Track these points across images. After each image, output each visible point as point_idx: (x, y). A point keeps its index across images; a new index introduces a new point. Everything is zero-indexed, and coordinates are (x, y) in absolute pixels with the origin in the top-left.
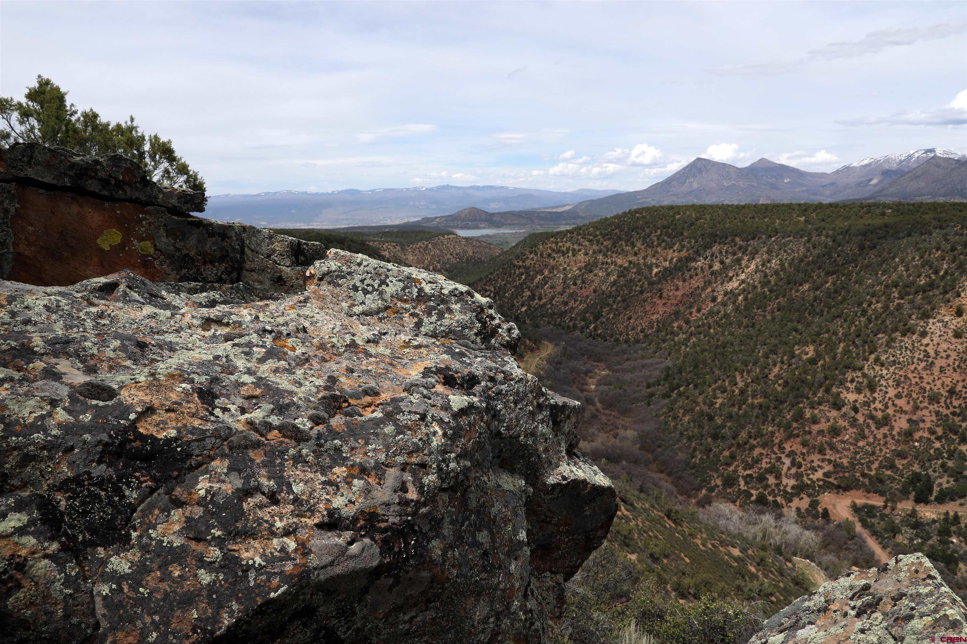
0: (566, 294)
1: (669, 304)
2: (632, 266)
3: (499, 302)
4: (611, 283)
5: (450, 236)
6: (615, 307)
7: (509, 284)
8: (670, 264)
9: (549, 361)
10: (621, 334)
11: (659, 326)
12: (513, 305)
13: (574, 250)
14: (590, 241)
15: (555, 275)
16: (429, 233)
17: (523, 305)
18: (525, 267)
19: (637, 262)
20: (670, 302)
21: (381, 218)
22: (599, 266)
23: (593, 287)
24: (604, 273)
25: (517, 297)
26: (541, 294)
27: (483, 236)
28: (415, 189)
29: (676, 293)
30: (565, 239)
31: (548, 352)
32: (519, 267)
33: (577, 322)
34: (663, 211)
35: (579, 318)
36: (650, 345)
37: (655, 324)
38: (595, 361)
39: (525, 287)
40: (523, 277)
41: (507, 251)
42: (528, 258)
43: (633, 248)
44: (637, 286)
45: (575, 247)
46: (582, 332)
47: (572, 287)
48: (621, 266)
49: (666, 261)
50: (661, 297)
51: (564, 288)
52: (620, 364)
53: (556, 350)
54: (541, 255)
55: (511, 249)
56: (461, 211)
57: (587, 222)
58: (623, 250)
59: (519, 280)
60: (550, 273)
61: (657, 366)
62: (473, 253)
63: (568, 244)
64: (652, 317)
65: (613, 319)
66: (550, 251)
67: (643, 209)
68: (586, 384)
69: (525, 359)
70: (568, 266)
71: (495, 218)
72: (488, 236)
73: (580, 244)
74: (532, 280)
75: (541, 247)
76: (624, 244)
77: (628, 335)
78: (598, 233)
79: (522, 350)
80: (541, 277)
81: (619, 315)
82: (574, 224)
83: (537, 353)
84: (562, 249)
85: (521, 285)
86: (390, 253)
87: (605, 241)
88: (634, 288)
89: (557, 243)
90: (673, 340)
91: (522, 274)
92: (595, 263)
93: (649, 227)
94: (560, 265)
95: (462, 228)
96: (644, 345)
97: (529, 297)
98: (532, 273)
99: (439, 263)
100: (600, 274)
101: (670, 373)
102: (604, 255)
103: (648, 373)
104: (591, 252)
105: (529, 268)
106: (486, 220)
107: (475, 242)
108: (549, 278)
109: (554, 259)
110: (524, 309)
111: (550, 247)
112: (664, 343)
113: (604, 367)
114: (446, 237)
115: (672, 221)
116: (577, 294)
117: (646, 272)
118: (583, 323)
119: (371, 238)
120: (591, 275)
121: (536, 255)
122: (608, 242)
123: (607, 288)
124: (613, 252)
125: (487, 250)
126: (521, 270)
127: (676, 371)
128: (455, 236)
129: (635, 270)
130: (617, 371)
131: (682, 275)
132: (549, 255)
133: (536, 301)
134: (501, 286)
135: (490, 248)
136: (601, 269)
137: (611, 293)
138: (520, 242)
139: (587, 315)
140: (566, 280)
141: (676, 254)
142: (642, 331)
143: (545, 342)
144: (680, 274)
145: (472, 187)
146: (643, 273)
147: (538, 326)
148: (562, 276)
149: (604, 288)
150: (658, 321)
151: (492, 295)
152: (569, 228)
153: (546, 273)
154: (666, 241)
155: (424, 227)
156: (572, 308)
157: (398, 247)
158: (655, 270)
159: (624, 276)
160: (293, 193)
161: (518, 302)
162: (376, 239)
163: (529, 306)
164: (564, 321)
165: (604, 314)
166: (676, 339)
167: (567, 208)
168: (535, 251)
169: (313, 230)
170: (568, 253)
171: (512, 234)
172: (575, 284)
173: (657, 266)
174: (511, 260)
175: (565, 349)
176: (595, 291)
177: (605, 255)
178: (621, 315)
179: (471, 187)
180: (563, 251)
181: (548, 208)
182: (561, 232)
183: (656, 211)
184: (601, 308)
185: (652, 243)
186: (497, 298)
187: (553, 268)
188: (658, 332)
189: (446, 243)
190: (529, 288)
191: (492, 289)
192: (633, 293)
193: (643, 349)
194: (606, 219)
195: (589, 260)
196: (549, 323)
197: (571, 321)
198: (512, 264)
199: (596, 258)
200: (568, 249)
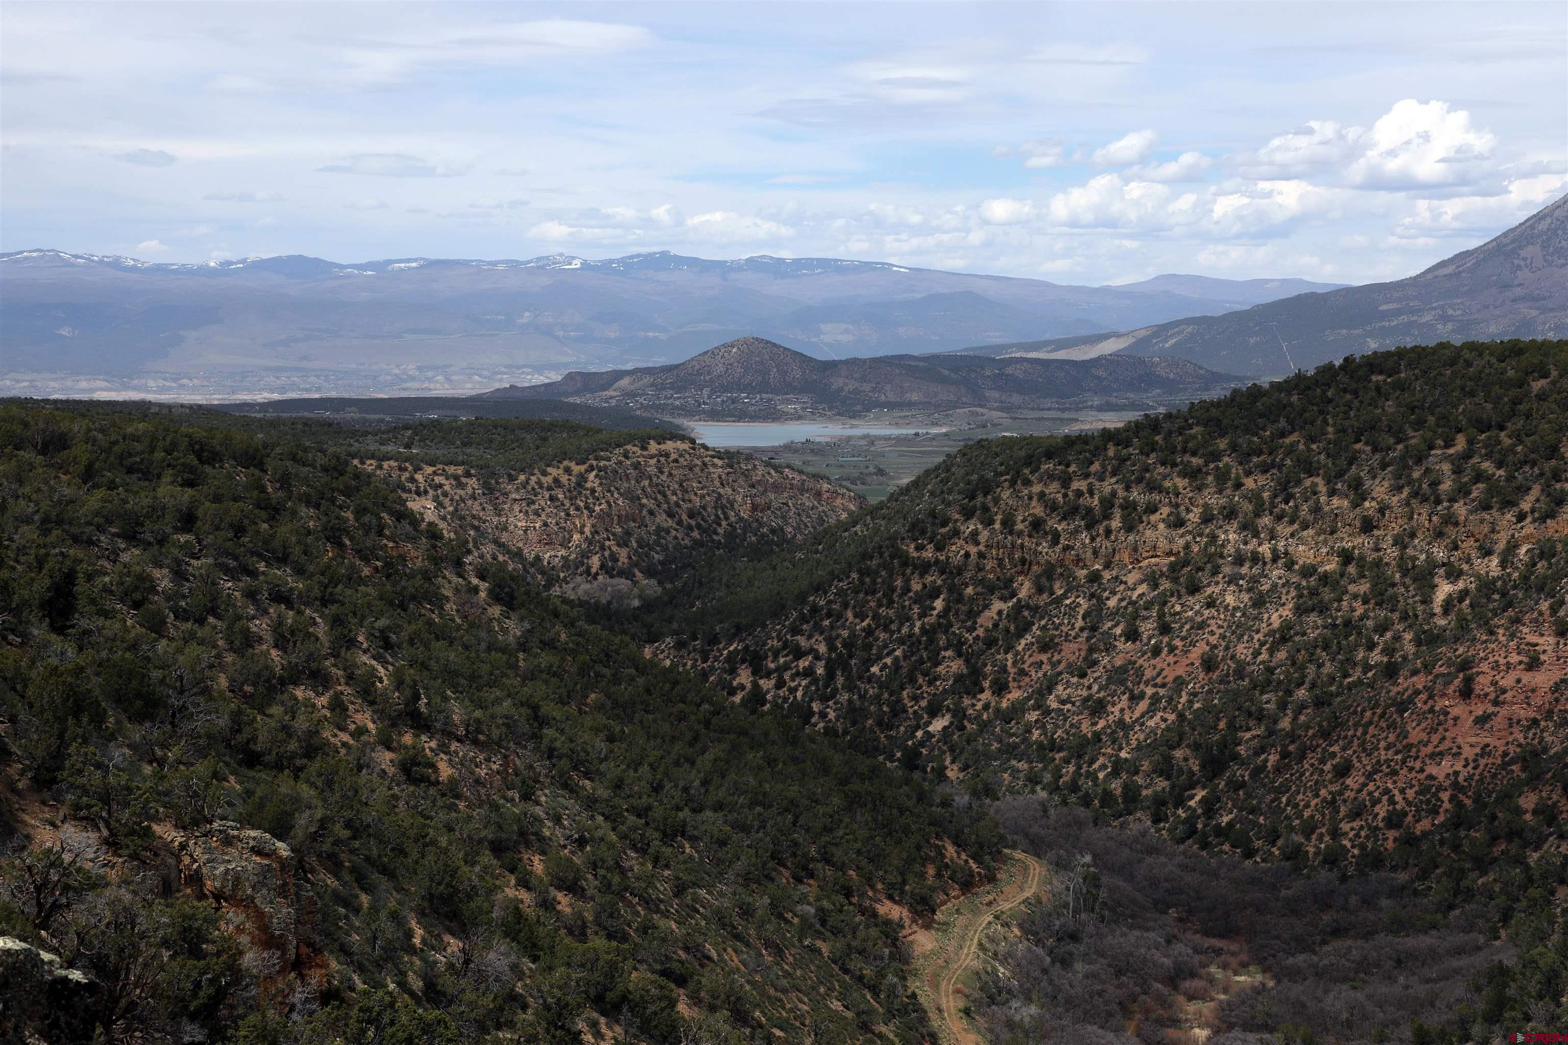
0: (1099, 671)
1: (1499, 722)
2: (1352, 569)
3: (844, 697)
4: (1272, 633)
5: (669, 445)
6: (1285, 724)
7: (886, 629)
8: (1503, 564)
9: (1029, 928)
10: (1309, 829)
11: (1460, 805)
12: (898, 710)
13: (1129, 507)
14: (1193, 474)
15: (1058, 601)
16: (588, 431)
17: (934, 711)
18: (943, 568)
19: (1371, 556)
20: (1504, 711)
21: (411, 369)
22: (1227, 570)
23: (1201, 648)
24: (1245, 597)
25: (912, 680)
26: (1004, 669)
27: (790, 448)
28: (542, 266)
29: (1527, 678)
30: (1096, 467)
31: (1027, 894)
32: (924, 568)
33: (1139, 780)
34: (1478, 363)
35: (1146, 765)
36: (1424, 875)
37: (1445, 796)
38: (1207, 933)
39: (942, 641)
40: (939, 604)
41: (881, 506)
42: (956, 533)
43: (1355, 505)
44: (1371, 646)
45: (1135, 495)
46: (1156, 820)
47: (1120, 645)
48: (1308, 571)
49: (1487, 553)
50: (1466, 693)
51: (1091, 650)
52: (1308, 949)
53: (1058, 885)
54: (1004, 523)
55: (893, 497)
56: (713, 353)
57: (1182, 400)
58: (1317, 510)
59: (923, 615)
60: (1040, 590)
61: (1456, 963)
62: (754, 508)
63: (1108, 486)
64: (1432, 770)
65: (1278, 770)
66: (1038, 510)
67: (1401, 353)
68: (1175, 1022)
69: (939, 916)
70: (1108, 566)
71: (837, 382)
72: (810, 447)
73: (1153, 487)
74: (973, 615)
75: (1005, 495)
76: (1322, 488)
77: (1335, 834)
78: (1222, 444)
79: (930, 881)
80: (1005, 606)
81: (1302, 757)
82: (1133, 406)
83: (985, 893)
84: (1086, 501)
85: (930, 632)
86: (440, 505)
87: (1248, 473)
88: (1361, 655)
89: (1066, 482)
90: (1520, 861)
91: (934, 594)
92: (1210, 558)
93: (1419, 424)
94: (1078, 561)
95: (715, 415)
96: (1402, 877)
97: (959, 678)
98: (970, 590)
99: (623, 543)
100: (1230, 599)
101: (1511, 991)
102: (1244, 527)
103: (1420, 990)
104: (1194, 516)
105: (960, 571)
106: (805, 388)
107: (761, 470)
108: (1035, 609)
109: (1055, 541)
110: (938, 725)
111: (1042, 495)
112: (1484, 873)
113: (1244, 957)
114: (653, 447)
115: (1515, 402)
116: (1140, 673)
117: (1408, 594)
118: (1162, 784)
119: (372, 445)
120: (1195, 602)
121: (989, 523)
122: (1262, 480)
123: (1256, 654)
124: (1279, 518)
125: (807, 500)
126: (929, 579)
127: (1533, 987)
128: (686, 446)
129: (1364, 587)
130: (1294, 975)
131: (1554, 610)
132: (1037, 525)
133: (986, 696)
134: (853, 635)
135: (818, 494)
136: (1232, 580)
137: (1270, 670)
138: (927, 473)
139: (1178, 754)
140: (1101, 619)
141: (1529, 528)
142: (1394, 820)
143: (1018, 855)
144: (1545, 606)
145: (754, 264)
146: (1394, 599)
147: (989, 791)
148: (1084, 604)
149: (1242, 651)
150: (1455, 785)
151: (820, 671)
152: (1114, 421)
153: (1025, 590)
154: (1489, 478)
155: (574, 407)
156: (1121, 723)
157: (473, 482)
158: (1444, 589)
159: (1322, 609)
160: (67, 264)
161: (915, 698)
162: (390, 448)
163: (959, 715)
164: (1093, 776)
165: (1242, 750)
166: (1533, 857)
167: (1109, 347)
168: (986, 509)
169: (141, 409)
170: (1107, 517)
171: (899, 440)
172: (1132, 635)
173: (1453, 574)
174: (893, 538)
175: (1093, 881)
176: (1209, 664)
177: (1249, 528)
178: (1312, 759)
179: (750, 261)
180: (1089, 510)
181: (1036, 346)
182: (1083, 439)
183: (1452, 362)
184: (1231, 725)
185: (1435, 484)
186: (840, 680)
187: (1049, 572)
188: (1457, 826)
189: (652, 470)
190: (958, 646)
191: (822, 648)
192: (1356, 674)
193: (1397, 892)
194: (1256, 393)
195: (1187, 546)
196: (1033, 780)
197: (1115, 773)
198: (897, 554)
199: (1213, 538)
200: (1108, 504)
